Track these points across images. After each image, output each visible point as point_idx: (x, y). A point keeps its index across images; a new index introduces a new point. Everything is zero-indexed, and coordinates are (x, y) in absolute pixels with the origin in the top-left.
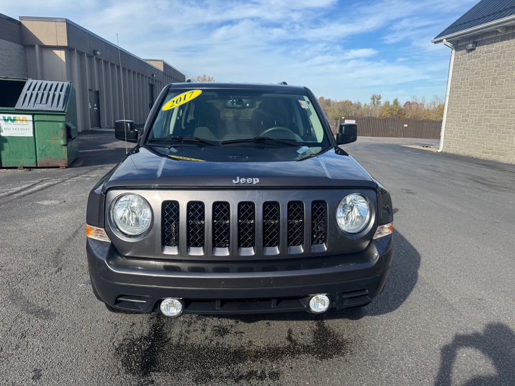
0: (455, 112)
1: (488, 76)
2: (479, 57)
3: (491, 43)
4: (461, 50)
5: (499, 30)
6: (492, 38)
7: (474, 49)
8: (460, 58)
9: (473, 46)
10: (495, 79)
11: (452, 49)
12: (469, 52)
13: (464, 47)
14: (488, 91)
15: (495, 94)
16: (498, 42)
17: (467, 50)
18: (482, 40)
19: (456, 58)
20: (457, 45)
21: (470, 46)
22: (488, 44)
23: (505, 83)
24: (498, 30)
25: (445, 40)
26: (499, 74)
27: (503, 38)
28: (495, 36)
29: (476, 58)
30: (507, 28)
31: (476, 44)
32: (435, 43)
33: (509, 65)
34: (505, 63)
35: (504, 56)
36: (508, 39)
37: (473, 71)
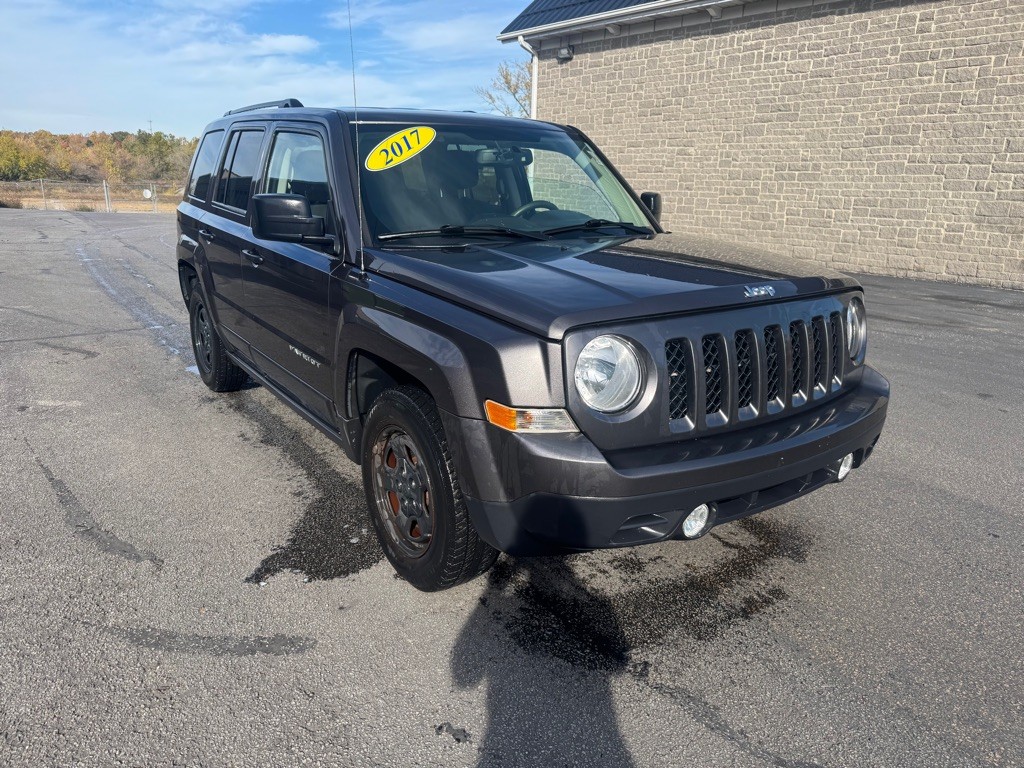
0: (547, 171)
1: (597, 107)
2: (580, 72)
3: (598, 50)
4: (548, 58)
5: (611, 30)
6: (599, 42)
7: (570, 59)
8: (548, 74)
9: (569, 53)
10: (609, 113)
11: (533, 56)
12: (561, 63)
13: (554, 53)
14: (600, 134)
15: (610, 138)
16: (608, 49)
17: (558, 58)
18: (582, 44)
19: (542, 72)
20: (542, 48)
21: (564, 52)
22: (592, 51)
23: (626, 121)
24: (608, 28)
25: (521, 38)
26: (615, 105)
27: (616, 44)
28: (602, 38)
29: (575, 75)
30: (622, 27)
31: (574, 50)
32: (504, 41)
33: (629, 91)
34: (623, 87)
35: (620, 74)
36: (624, 47)
37: (572, 96)
